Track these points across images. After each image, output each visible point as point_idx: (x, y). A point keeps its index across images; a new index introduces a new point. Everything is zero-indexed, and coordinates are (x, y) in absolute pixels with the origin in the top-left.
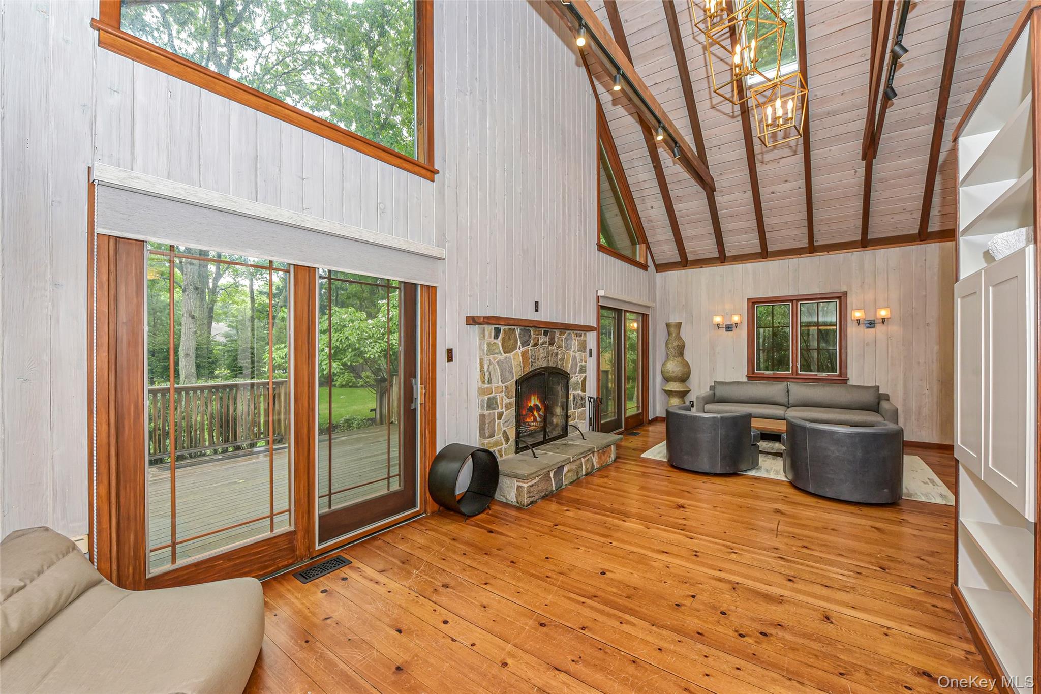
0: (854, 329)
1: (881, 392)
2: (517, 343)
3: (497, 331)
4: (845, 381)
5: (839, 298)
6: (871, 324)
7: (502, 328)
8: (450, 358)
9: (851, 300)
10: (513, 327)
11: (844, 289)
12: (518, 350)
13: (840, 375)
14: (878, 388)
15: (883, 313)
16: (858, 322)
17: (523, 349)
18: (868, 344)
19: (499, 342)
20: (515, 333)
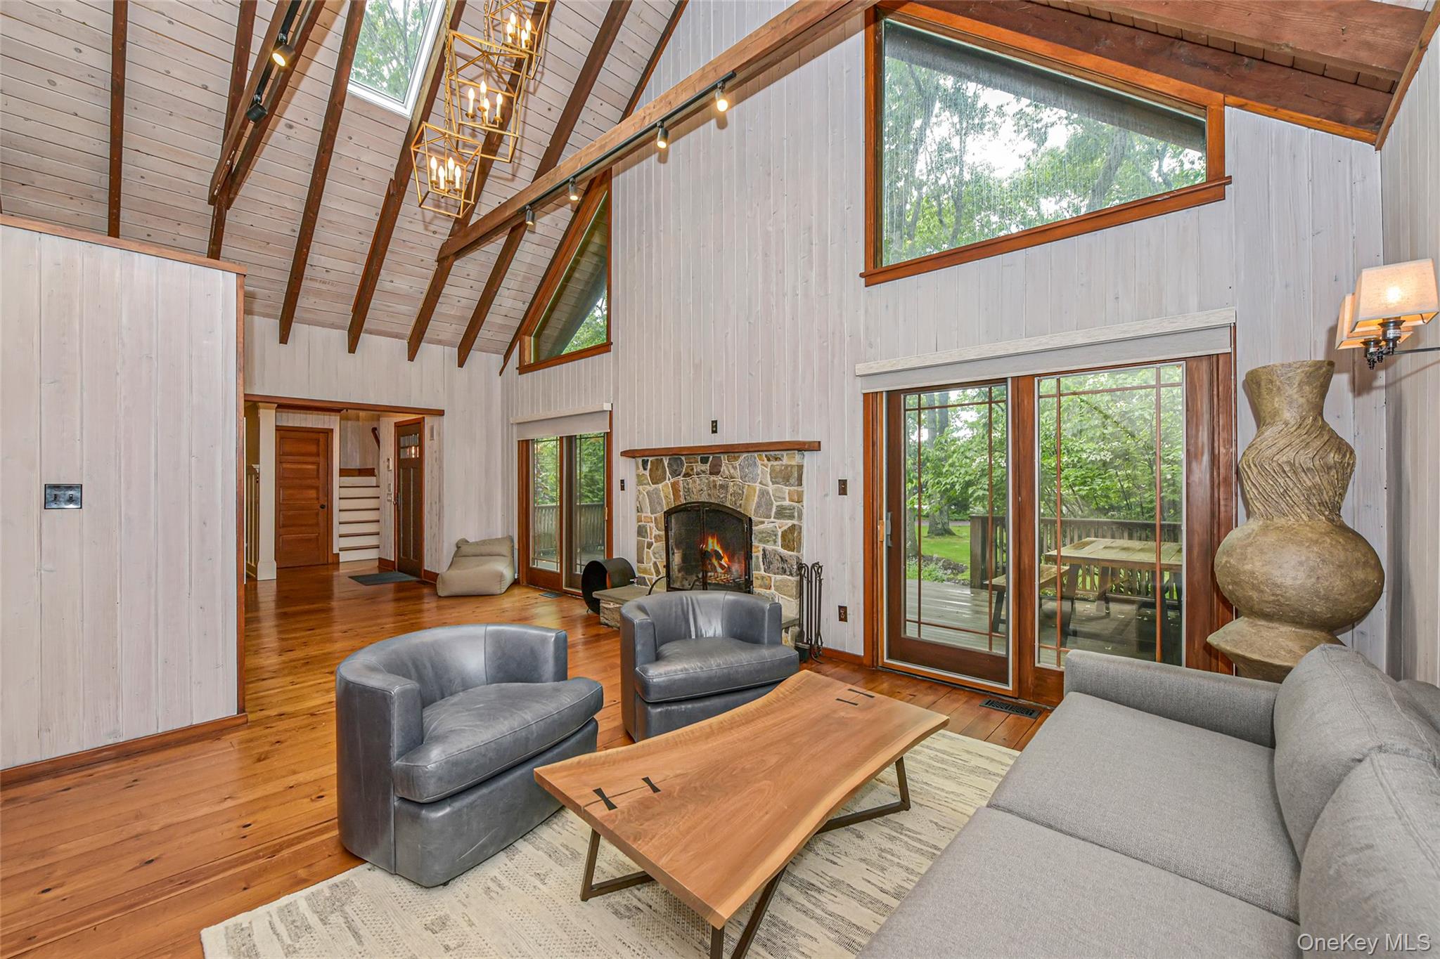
2: (665, 473)
3: (645, 463)
7: (650, 459)
8: (623, 488)
10: (659, 458)
12: (667, 481)
17: (672, 480)
19: (647, 473)
20: (663, 464)
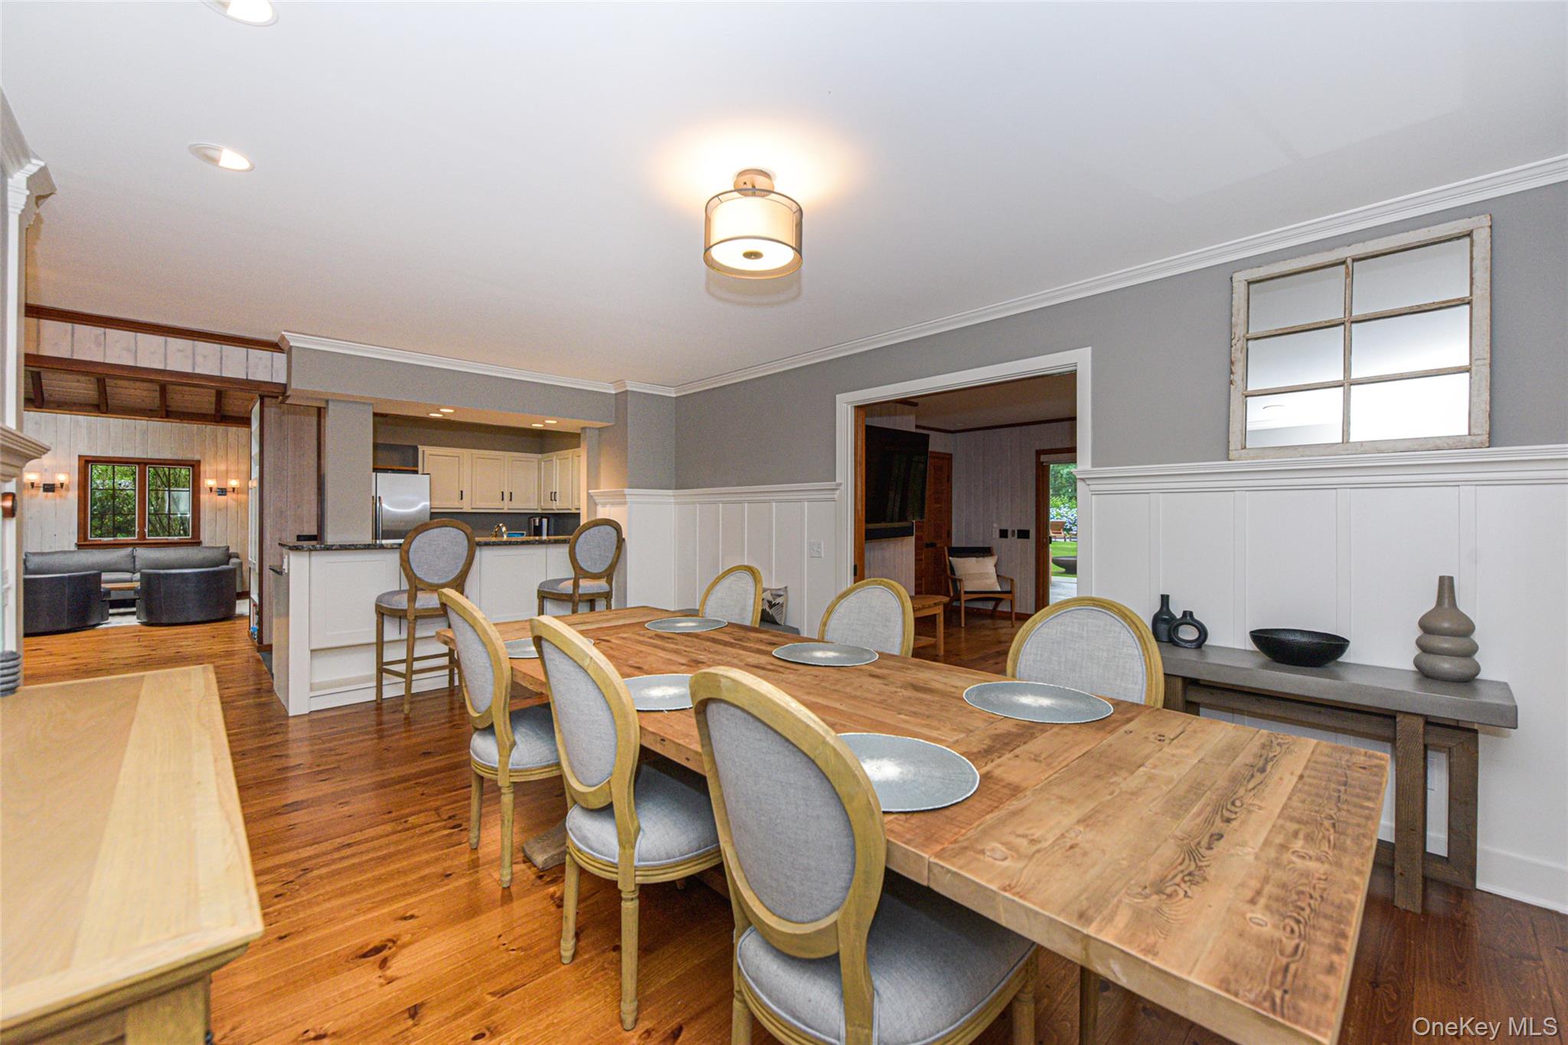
0: (207, 496)
1: (231, 551)
4: (199, 543)
5: (193, 466)
6: (223, 492)
9: (204, 468)
11: (197, 457)
13: (193, 538)
14: (228, 548)
15: (234, 483)
16: (211, 489)
18: (220, 510)
